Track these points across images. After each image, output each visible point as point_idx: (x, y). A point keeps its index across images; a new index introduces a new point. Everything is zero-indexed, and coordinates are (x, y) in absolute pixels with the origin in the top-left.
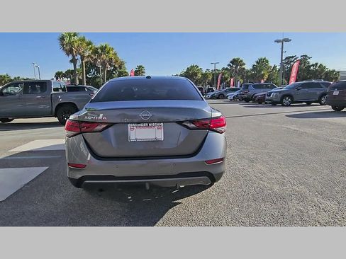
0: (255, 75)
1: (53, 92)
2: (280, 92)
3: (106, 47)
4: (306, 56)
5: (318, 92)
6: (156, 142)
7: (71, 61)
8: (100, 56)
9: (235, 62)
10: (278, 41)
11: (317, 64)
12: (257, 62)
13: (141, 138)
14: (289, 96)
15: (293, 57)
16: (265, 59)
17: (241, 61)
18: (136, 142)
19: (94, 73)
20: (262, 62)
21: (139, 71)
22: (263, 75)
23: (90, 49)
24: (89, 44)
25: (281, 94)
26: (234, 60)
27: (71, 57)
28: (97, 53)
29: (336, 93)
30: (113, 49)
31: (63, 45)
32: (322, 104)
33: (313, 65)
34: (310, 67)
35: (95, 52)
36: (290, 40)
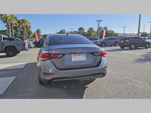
0: (89, 34)
1: (3, 41)
2: (101, 41)
3: (24, 20)
4: (106, 27)
5: (114, 41)
6: (83, 61)
7: (6, 26)
8: (21, 24)
9: (80, 29)
10: (97, 21)
11: (111, 30)
12: (89, 29)
13: (78, 60)
14: (104, 43)
15: (101, 27)
16: (92, 28)
17: (83, 28)
18: (75, 62)
19: (15, 32)
20: (91, 29)
21: (38, 31)
22: (92, 34)
23: (16, 20)
24: (16, 18)
25: (101, 42)
26: (80, 28)
27: (6, 24)
28: (20, 22)
29: (122, 42)
30: (28, 21)
31: (2, 18)
32: (116, 46)
33: (110, 31)
34: (108, 31)
35: (19, 22)
36: (102, 21)
